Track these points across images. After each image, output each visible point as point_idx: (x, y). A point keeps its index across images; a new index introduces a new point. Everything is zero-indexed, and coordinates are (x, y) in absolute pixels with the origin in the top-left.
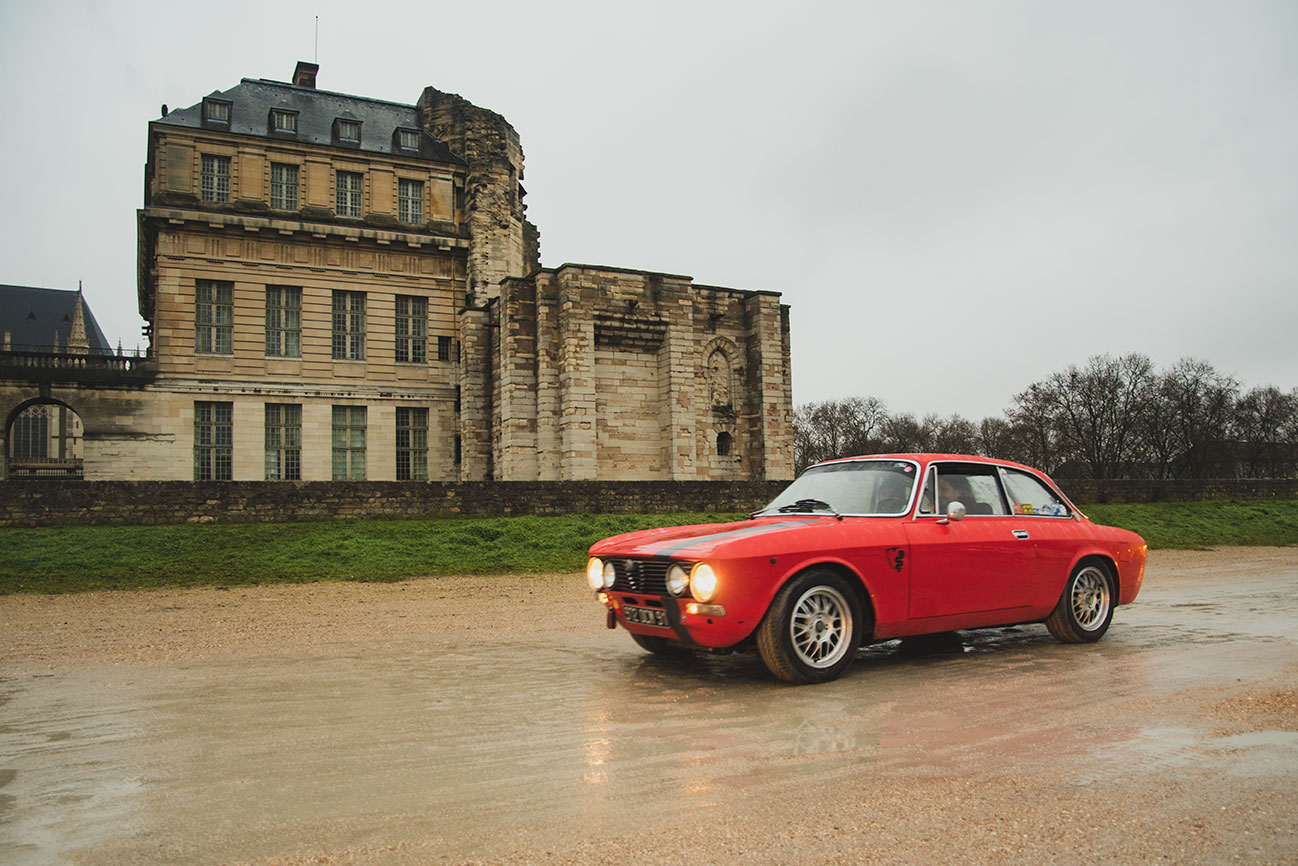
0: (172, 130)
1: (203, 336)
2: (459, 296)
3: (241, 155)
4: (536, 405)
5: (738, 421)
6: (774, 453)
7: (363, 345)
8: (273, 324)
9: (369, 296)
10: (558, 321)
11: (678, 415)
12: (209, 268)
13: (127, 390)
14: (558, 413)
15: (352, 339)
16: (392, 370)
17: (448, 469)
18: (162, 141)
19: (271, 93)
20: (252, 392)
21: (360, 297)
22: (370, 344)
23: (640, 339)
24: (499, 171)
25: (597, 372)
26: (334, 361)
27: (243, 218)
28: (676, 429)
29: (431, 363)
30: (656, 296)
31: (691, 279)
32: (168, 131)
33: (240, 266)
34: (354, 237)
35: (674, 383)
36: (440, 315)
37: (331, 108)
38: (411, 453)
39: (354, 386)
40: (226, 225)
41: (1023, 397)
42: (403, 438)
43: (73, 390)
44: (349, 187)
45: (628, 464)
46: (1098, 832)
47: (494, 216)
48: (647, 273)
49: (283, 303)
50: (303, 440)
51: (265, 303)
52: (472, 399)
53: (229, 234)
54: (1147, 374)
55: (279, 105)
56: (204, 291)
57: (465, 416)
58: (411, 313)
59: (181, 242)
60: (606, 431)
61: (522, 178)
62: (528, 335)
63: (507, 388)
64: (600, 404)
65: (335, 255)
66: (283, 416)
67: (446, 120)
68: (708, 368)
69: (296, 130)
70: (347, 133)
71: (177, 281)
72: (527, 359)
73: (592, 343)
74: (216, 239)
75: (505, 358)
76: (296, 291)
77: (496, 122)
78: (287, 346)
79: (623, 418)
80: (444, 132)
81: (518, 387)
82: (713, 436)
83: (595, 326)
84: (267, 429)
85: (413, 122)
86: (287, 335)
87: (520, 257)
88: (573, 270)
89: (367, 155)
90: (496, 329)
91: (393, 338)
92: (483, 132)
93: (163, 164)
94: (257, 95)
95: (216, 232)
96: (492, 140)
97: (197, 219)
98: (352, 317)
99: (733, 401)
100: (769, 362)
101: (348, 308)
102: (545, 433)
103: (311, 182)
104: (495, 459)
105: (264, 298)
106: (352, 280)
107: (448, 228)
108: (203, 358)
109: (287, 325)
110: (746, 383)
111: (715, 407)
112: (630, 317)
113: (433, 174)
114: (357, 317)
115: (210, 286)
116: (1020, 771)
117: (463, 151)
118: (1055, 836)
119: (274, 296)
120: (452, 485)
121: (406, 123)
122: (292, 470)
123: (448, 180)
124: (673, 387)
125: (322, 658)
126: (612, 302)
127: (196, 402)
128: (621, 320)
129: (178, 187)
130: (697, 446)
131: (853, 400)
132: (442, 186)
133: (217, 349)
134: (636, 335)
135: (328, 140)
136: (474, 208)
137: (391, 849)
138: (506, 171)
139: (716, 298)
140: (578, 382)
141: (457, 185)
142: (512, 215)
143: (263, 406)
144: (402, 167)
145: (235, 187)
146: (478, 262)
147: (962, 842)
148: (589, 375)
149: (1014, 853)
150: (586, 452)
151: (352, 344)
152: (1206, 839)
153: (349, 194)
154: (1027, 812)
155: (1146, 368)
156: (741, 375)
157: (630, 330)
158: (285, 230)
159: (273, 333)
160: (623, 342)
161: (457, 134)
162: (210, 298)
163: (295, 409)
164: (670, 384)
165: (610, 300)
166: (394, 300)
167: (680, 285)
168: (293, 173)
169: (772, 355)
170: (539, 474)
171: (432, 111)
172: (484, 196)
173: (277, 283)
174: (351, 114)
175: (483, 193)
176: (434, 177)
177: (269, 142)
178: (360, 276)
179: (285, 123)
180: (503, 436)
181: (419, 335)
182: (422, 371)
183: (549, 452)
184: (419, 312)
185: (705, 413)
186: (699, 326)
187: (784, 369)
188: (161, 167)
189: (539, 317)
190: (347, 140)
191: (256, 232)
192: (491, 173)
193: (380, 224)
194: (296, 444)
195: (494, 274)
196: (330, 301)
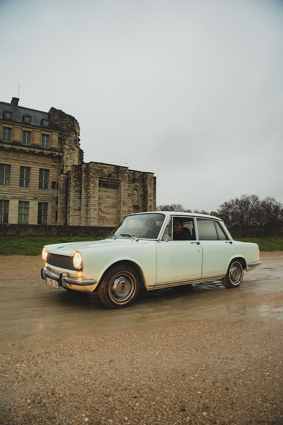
4: (81, 203)
5: (140, 210)
7: (29, 183)
9: (32, 168)
10: (88, 178)
11: (123, 208)
14: (87, 206)
15: (26, 181)
16: (37, 191)
17: (54, 222)
19: (4, 106)
21: (29, 168)
22: (31, 183)
23: (112, 185)
24: (72, 133)
25: (99, 194)
26: (20, 187)
28: (122, 212)
29: (49, 190)
30: (117, 172)
31: (128, 168)
34: (28, 151)
35: (122, 198)
36: (53, 175)
37: (22, 112)
38: (42, 216)
39: (26, 195)
41: (222, 206)
42: (40, 212)
44: (27, 136)
45: (107, 222)
46: (241, 336)
47: (70, 146)
49: (5, 169)
50: (9, 211)
52: (61, 201)
54: (257, 201)
55: (6, 109)
57: (59, 206)
58: (44, 174)
60: (101, 212)
61: (79, 136)
62: (79, 182)
63: (72, 198)
64: (100, 204)
65: (22, 156)
66: (3, 204)
67: (57, 117)
68: (132, 194)
69: (11, 118)
70: (27, 119)
72: (78, 189)
73: (98, 185)
75: (72, 189)
76: (9, 166)
77: (72, 119)
78: (5, 182)
79: (106, 208)
80: (56, 121)
81: (75, 197)
83: (99, 180)
85: (47, 117)
86: (6, 179)
87: (78, 159)
88: (93, 164)
89: (33, 126)
90: (69, 180)
91: (38, 181)
92: (68, 121)
96: (70, 124)
98: (26, 174)
99: (139, 204)
100: (150, 193)
101: (25, 172)
102: (83, 211)
103: (15, 133)
104: (68, 218)
106: (26, 163)
107: (56, 149)
109: (6, 176)
110: (143, 199)
111: (133, 205)
112: (110, 178)
113: (52, 133)
114: (28, 175)
116: (219, 318)
117: (62, 127)
118: (229, 338)
119: (2, 167)
120: (54, 226)
121: (45, 117)
122: (6, 220)
123: (57, 135)
124: (121, 199)
125: (14, 279)
126: (105, 174)
128: (107, 179)
131: (174, 205)
132: (55, 137)
135: (21, 121)
136: (64, 144)
137: (35, 341)
138: (74, 133)
139: (135, 174)
140: (93, 197)
141: (60, 137)
142: (76, 146)
144: (43, 130)
146: (65, 160)
147: (203, 340)
148: (96, 195)
149: (218, 343)
150: (95, 218)
151: (26, 183)
152: (271, 339)
153: (27, 138)
154: (221, 330)
155: (257, 199)
156: (142, 197)
157: (110, 182)
158: (7, 147)
160: (107, 185)
161: (60, 122)
163: (7, 201)
164: (121, 198)
165: (104, 173)
166: (39, 170)
167: (124, 169)
168: (10, 130)
169: (151, 191)
170: (81, 224)
171: (53, 115)
172: (68, 140)
173: (3, 163)
174: (28, 114)
175: (67, 140)
176: (53, 134)
177: (3, 121)
178: (29, 162)
179: (8, 115)
180: (70, 212)
181: (46, 181)
182: (47, 192)
183: (84, 217)
184: (46, 174)
185: (130, 207)
186: (130, 182)
187: (154, 195)
189: (83, 177)
190: (27, 122)
192: (70, 134)
193: (36, 147)
194: (7, 212)
195: (70, 164)
196: (19, 169)
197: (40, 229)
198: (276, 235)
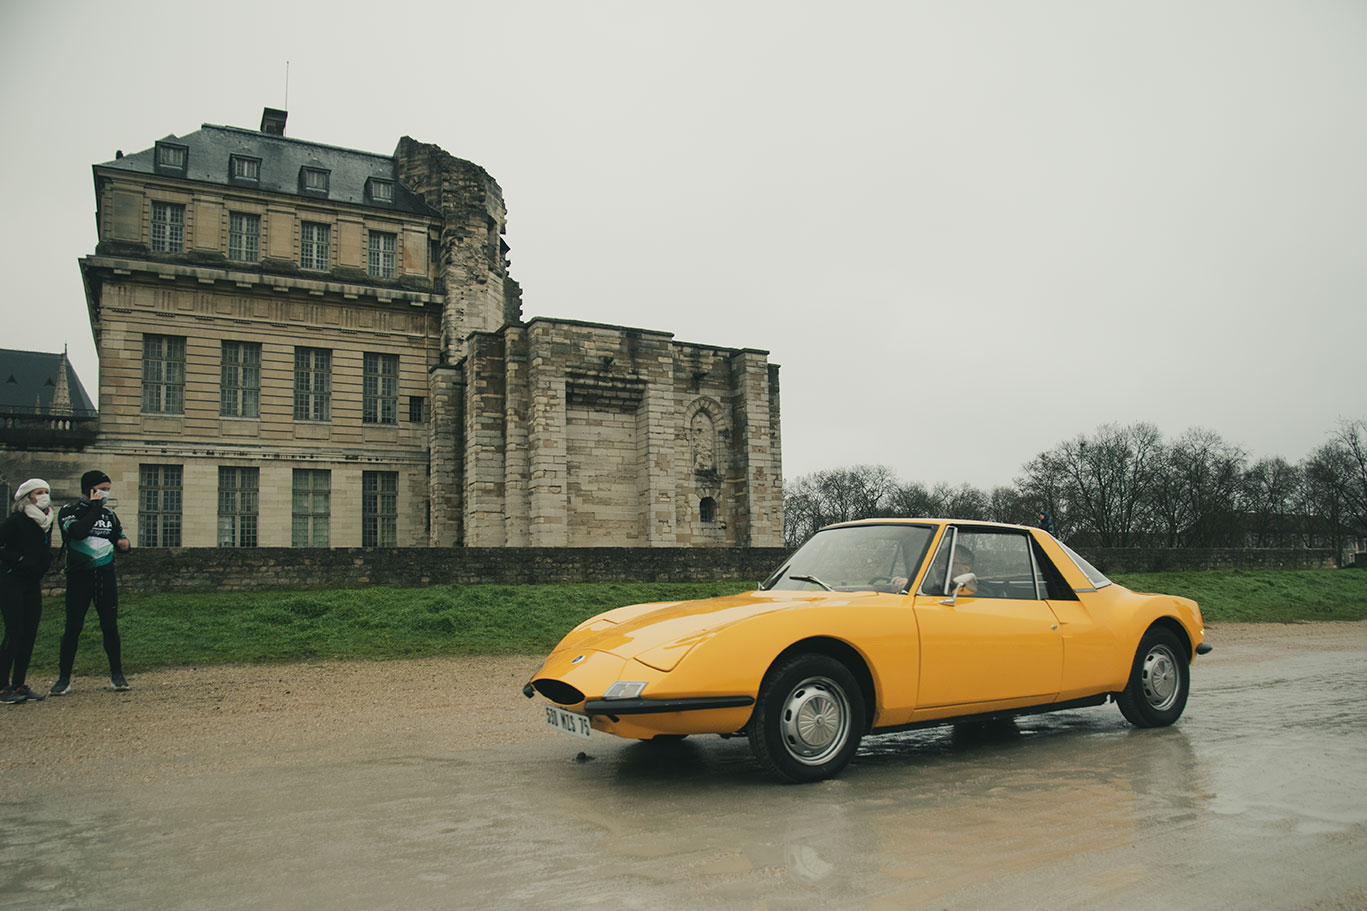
0: (118, 174)
1: (152, 394)
2: (433, 354)
3: (196, 202)
4: (505, 468)
5: (723, 486)
6: (760, 518)
7: (328, 405)
8: (230, 382)
9: (335, 353)
10: (528, 378)
11: (656, 479)
12: (159, 322)
13: (64, 452)
15: (316, 397)
16: (359, 431)
17: (421, 536)
18: (108, 186)
19: (234, 140)
20: (205, 455)
21: (325, 354)
22: (335, 404)
23: (617, 398)
24: (475, 224)
25: (568, 433)
26: (295, 421)
27: (198, 270)
28: (653, 494)
29: (401, 425)
30: (634, 353)
31: (673, 335)
32: (115, 176)
33: (193, 320)
35: (652, 445)
36: (412, 373)
37: (299, 156)
38: (379, 519)
39: (318, 448)
40: (177, 276)
41: (1033, 466)
42: (370, 504)
44: (315, 238)
45: (602, 530)
47: (470, 270)
48: (627, 329)
49: (241, 360)
50: (261, 506)
51: (220, 359)
52: (441, 461)
53: (181, 287)
55: (240, 151)
56: (154, 346)
57: (434, 481)
58: (380, 371)
59: (128, 294)
60: (577, 496)
61: (504, 233)
62: (495, 393)
63: (473, 450)
64: (573, 467)
65: (298, 310)
66: (238, 481)
67: (422, 170)
68: (691, 430)
69: (258, 179)
71: (123, 335)
72: (494, 419)
73: (564, 401)
74: (167, 291)
75: (472, 417)
76: (256, 347)
77: (475, 173)
78: (244, 406)
79: (597, 481)
80: (419, 184)
81: (484, 448)
82: (695, 501)
83: (567, 384)
84: (221, 494)
85: (389, 174)
86: (244, 393)
87: (500, 314)
88: (543, 324)
89: (334, 205)
90: (464, 388)
91: (360, 397)
92: (461, 183)
93: (109, 211)
94: (219, 142)
95: (167, 283)
96: (470, 192)
97: (145, 270)
98: (316, 375)
99: (718, 465)
100: (755, 423)
101: (313, 366)
102: (513, 497)
103: (274, 233)
104: (465, 525)
105: (220, 353)
106: (316, 336)
107: (422, 284)
108: (149, 418)
109: (244, 383)
110: (732, 446)
111: (698, 470)
112: (605, 374)
113: (405, 226)
114: (322, 376)
115: (161, 342)
117: (439, 203)
119: (230, 353)
121: (379, 173)
122: (248, 538)
123: (424, 233)
124: (651, 449)
126: (586, 358)
127: (140, 465)
128: (596, 378)
129: (125, 235)
130: (677, 511)
131: (862, 467)
132: (416, 238)
133: (167, 409)
134: (613, 394)
135: (294, 190)
136: (449, 262)
138: (483, 224)
139: (699, 356)
140: (547, 442)
141: (432, 238)
142: (491, 269)
143: (217, 470)
144: (371, 217)
145: (189, 237)
146: (452, 318)
148: (560, 435)
150: (557, 518)
151: (316, 404)
153: (315, 246)
156: (726, 437)
157: (606, 388)
158: (243, 283)
159: (230, 392)
160: (598, 401)
161: (433, 186)
162: (160, 353)
163: (252, 473)
164: (648, 446)
165: (584, 356)
166: (362, 357)
167: (659, 341)
168: (255, 222)
169: (760, 416)
170: (506, 541)
171: (409, 162)
172: (461, 249)
173: (233, 339)
174: (318, 162)
175: (459, 247)
176: (407, 230)
177: (228, 189)
178: (325, 332)
179: (246, 171)
180: (469, 500)
181: (389, 393)
182: (391, 434)
183: (517, 517)
184: (389, 371)
186: (680, 386)
187: (772, 431)
188: (106, 214)
189: (508, 374)
190: (314, 189)
191: (211, 284)
192: (468, 225)
193: (348, 277)
194: (253, 510)
195: (470, 331)
196: (292, 358)
197: (303, 564)
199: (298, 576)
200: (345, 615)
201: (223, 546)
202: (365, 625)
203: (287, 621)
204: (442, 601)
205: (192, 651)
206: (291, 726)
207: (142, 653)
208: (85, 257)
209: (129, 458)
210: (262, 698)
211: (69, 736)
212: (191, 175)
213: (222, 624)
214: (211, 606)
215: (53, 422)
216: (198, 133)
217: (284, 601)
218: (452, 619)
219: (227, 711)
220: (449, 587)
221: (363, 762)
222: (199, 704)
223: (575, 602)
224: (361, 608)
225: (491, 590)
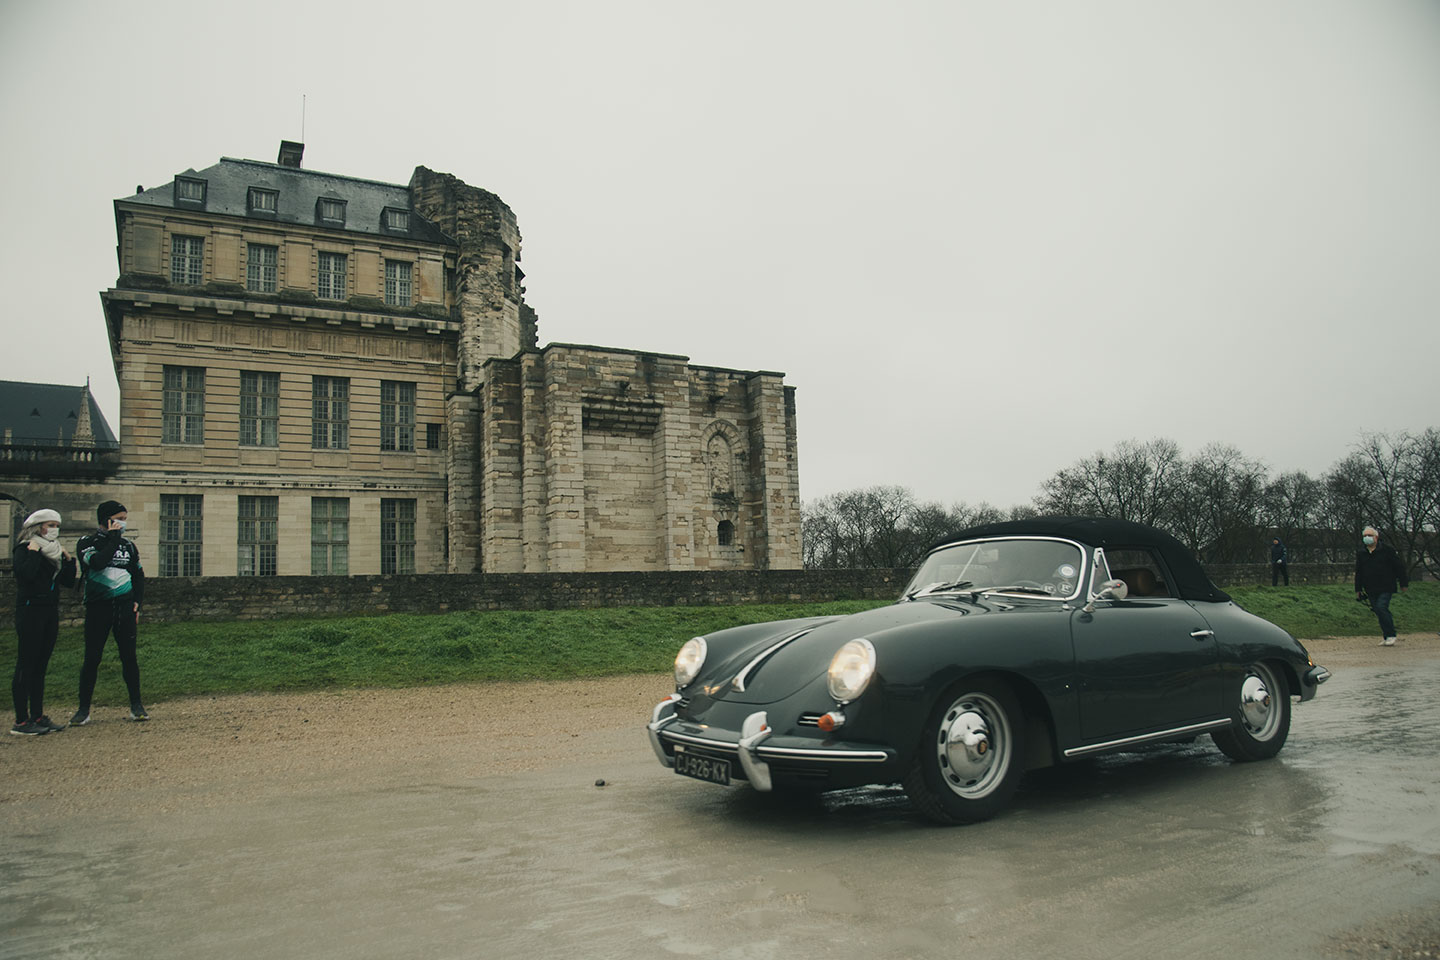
0: (138, 208)
1: (171, 425)
2: (450, 381)
3: (215, 235)
4: (522, 494)
5: (741, 509)
6: (779, 542)
7: (346, 433)
8: (249, 412)
9: (353, 382)
10: (544, 404)
11: (674, 503)
12: (179, 354)
13: (86, 483)
15: (334, 426)
16: (377, 459)
17: (438, 563)
18: (129, 221)
19: (251, 173)
20: (225, 484)
21: (343, 383)
23: (633, 422)
24: (490, 251)
25: (584, 459)
26: (314, 450)
27: (216, 301)
28: (671, 518)
29: (419, 452)
30: (650, 378)
31: (688, 359)
32: (137, 211)
33: (213, 351)
34: (336, 320)
35: (669, 469)
36: (429, 401)
37: (316, 188)
38: (398, 548)
39: (336, 476)
40: (197, 308)
41: (1051, 485)
42: (388, 532)
43: (25, 484)
44: (332, 268)
45: (620, 556)
47: (486, 297)
48: (642, 353)
49: (260, 390)
50: (280, 535)
51: (237, 391)
52: (459, 489)
53: (200, 318)
54: (1175, 459)
55: (258, 183)
56: (173, 377)
57: (452, 507)
58: (398, 399)
59: (148, 326)
60: (597, 520)
61: (518, 259)
62: (512, 420)
63: (491, 476)
64: (591, 492)
65: (316, 339)
66: (258, 509)
67: (437, 200)
68: (708, 453)
69: (276, 211)
71: (143, 368)
72: (511, 445)
73: (580, 427)
74: (187, 323)
75: (489, 443)
76: (274, 377)
77: (489, 201)
78: (263, 435)
79: (615, 506)
80: (435, 213)
81: (501, 474)
82: (713, 525)
83: (584, 409)
84: (240, 523)
85: (405, 203)
86: (263, 423)
87: (517, 341)
88: (559, 349)
89: (351, 236)
90: (481, 415)
91: (378, 425)
92: (476, 211)
93: (131, 245)
94: (236, 175)
95: (186, 315)
96: (485, 220)
97: (165, 302)
98: (334, 404)
99: (735, 488)
100: (772, 446)
101: (331, 394)
102: (531, 523)
103: (291, 263)
104: (483, 551)
105: (239, 384)
106: (333, 366)
107: (438, 311)
108: (170, 449)
109: (263, 413)
110: (749, 469)
111: (715, 494)
112: (621, 399)
113: (421, 255)
114: (340, 405)
115: (181, 373)
117: (456, 232)
119: (249, 384)
121: (394, 203)
122: (268, 567)
123: (439, 261)
124: (668, 473)
126: (602, 384)
127: (161, 495)
128: (612, 402)
129: (145, 268)
130: (695, 536)
131: (879, 489)
132: (431, 267)
133: (187, 439)
134: (629, 418)
135: (311, 220)
136: (465, 290)
138: (498, 252)
139: (715, 379)
140: (564, 468)
141: (448, 266)
142: (506, 296)
143: (237, 499)
144: (388, 247)
145: (208, 269)
146: (468, 345)
148: (575, 461)
150: (575, 544)
151: (334, 432)
153: (332, 276)
155: (1173, 454)
156: (743, 460)
157: (623, 413)
158: (261, 313)
159: (248, 422)
160: (615, 426)
161: (448, 214)
162: (180, 384)
163: (272, 502)
164: (665, 470)
165: (600, 381)
166: (379, 386)
167: (675, 365)
168: (272, 254)
169: (776, 439)
170: (525, 567)
171: (424, 191)
172: (476, 277)
173: (252, 369)
174: (335, 193)
175: (474, 275)
176: (423, 258)
177: (247, 222)
178: (342, 360)
179: (263, 203)
180: (487, 527)
181: (407, 422)
182: (409, 461)
183: (535, 544)
184: (407, 398)
185: (705, 500)
186: (696, 409)
187: (789, 453)
188: (127, 248)
189: (525, 400)
190: (331, 220)
191: (229, 316)
192: (483, 253)
193: (364, 306)
194: (272, 539)
195: (486, 358)
196: (310, 387)
197: (322, 592)
198: (1248, 576)
199: (317, 604)
200: (363, 643)
201: (243, 574)
202: (383, 652)
203: (306, 649)
204: (461, 628)
205: (211, 681)
206: (308, 754)
207: (161, 683)
208: (106, 291)
209: (152, 488)
210: (280, 727)
211: (88, 767)
212: (210, 208)
213: (241, 653)
214: (230, 635)
215: (75, 454)
216: (216, 166)
217: (303, 629)
218: (470, 646)
219: (245, 740)
220: (468, 614)
221: (380, 791)
222: (218, 734)
223: (594, 627)
224: (379, 635)
225: (509, 616)
